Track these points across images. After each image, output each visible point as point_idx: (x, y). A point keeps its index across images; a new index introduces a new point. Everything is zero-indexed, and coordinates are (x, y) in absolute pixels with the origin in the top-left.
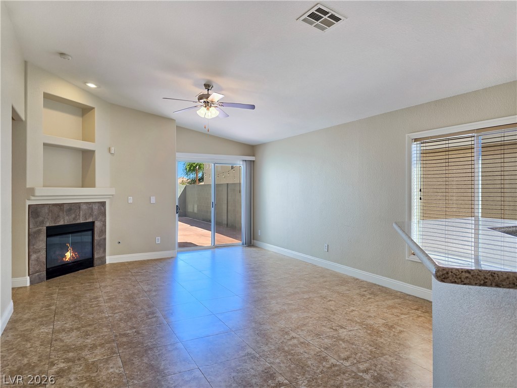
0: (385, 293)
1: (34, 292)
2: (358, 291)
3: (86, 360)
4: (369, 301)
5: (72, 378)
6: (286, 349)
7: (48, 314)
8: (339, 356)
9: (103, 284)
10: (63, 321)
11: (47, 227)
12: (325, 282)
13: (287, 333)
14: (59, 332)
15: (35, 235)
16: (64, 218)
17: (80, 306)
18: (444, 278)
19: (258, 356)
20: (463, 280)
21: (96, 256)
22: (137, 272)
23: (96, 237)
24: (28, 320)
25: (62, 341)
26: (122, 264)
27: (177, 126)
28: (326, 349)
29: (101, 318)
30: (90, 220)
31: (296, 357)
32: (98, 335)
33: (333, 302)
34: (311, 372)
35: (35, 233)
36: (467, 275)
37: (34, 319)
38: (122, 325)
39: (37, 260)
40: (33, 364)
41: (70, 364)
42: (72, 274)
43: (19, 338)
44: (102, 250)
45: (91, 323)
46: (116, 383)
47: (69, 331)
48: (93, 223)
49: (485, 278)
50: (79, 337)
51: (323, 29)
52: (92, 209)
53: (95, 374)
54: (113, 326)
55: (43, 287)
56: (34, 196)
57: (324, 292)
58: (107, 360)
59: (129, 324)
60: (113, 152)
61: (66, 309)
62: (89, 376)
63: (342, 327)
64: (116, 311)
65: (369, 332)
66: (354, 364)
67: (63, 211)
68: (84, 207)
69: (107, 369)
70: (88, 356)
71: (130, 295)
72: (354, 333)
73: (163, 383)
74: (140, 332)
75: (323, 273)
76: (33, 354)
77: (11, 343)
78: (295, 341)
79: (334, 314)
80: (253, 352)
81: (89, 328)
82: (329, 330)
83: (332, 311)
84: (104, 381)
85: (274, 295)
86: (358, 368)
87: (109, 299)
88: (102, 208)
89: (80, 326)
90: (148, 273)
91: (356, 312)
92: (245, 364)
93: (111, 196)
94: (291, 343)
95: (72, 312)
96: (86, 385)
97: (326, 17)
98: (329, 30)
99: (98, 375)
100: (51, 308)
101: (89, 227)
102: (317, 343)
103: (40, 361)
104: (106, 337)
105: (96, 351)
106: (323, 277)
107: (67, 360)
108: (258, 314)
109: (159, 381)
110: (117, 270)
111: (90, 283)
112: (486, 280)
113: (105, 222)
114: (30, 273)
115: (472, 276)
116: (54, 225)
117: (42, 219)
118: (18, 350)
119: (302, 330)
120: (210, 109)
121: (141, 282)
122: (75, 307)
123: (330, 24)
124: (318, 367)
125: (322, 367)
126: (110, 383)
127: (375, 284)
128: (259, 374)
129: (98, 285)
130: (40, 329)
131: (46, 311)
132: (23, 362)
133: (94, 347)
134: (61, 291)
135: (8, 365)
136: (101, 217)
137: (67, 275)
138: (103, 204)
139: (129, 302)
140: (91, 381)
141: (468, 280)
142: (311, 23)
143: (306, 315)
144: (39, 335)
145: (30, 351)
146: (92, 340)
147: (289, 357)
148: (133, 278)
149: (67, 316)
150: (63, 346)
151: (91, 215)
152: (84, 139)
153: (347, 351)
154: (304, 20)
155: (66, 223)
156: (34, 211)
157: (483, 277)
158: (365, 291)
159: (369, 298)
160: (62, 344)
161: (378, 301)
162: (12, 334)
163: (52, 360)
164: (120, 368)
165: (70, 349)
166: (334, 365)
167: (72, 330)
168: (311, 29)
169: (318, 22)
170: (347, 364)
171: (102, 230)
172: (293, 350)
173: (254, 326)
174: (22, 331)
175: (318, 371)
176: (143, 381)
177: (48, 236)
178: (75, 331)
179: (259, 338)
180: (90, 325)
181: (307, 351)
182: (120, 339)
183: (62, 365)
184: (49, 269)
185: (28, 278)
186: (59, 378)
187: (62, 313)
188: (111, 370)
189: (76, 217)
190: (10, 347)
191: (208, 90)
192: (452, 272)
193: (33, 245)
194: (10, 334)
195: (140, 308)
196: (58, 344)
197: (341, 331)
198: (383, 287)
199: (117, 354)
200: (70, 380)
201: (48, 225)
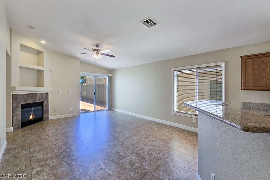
0: (165, 126)
1: (16, 134)
2: (156, 126)
3: (50, 165)
4: (160, 130)
5: (44, 175)
6: (136, 152)
7: (25, 145)
8: (156, 153)
9: (49, 129)
10: (34, 147)
11: (21, 105)
12: (143, 123)
13: (134, 145)
14: (33, 153)
15: (16, 108)
16: (29, 100)
17: (41, 140)
18: (247, 131)
19: (125, 156)
20: (255, 131)
21: (44, 116)
22: (64, 123)
23: (44, 108)
24: (16, 148)
25: (35, 157)
26: (57, 119)
27: (80, 61)
28: (151, 150)
29: (53, 145)
30: (42, 101)
31: (141, 155)
32: (53, 153)
33: (148, 131)
34: (148, 161)
35: (16, 107)
36: (256, 129)
37: (19, 148)
38: (63, 147)
39: (17, 119)
40: (23, 170)
41: (42, 168)
42: (33, 125)
43: (12, 157)
44: (47, 113)
45: (48, 147)
46: (67, 174)
47: (38, 152)
48: (43, 102)
49: (263, 130)
50: (44, 155)
51: (149, 27)
52: (42, 96)
53: (56, 172)
54: (59, 148)
55: (20, 132)
56: (15, 90)
57: (144, 127)
58: (60, 164)
59: (66, 146)
60: (52, 71)
61: (34, 141)
62: (53, 173)
63: (154, 141)
64: (59, 141)
65: (164, 142)
66: (162, 156)
67: (29, 97)
68: (39, 95)
69: (61, 168)
70: (50, 163)
71: (63, 133)
72: (159, 143)
73: (88, 172)
74: (72, 150)
75: (141, 120)
76: (22, 165)
77: (8, 161)
78: (138, 148)
79: (150, 136)
80: (123, 154)
81: (47, 150)
82: (149, 143)
83: (149, 135)
84: (61, 174)
85: (125, 130)
86: (164, 157)
87: (54, 135)
88: (47, 95)
89: (42, 149)
90: (69, 123)
91: (157, 135)
92: (121, 160)
93: (51, 90)
94: (137, 149)
95: (38, 142)
96: (52, 178)
97: (152, 23)
98: (152, 28)
99: (57, 172)
100: (27, 141)
101: (41, 104)
102: (146, 148)
103: (26, 168)
104: (57, 153)
105: (53, 161)
106: (141, 121)
107: (40, 166)
108: (121, 138)
109: (86, 171)
110: (54, 122)
111: (43, 128)
112: (263, 131)
113: (48, 101)
114: (13, 126)
115: (258, 129)
116: (24, 103)
117: (19, 101)
118: (13, 164)
119: (140, 144)
120: (98, 55)
121: (67, 127)
122: (39, 140)
123: (152, 25)
124: (150, 158)
125: (151, 158)
126: (64, 175)
127: (161, 123)
128: (128, 164)
129: (47, 129)
130: (23, 152)
131: (24, 143)
132: (17, 170)
133: (52, 159)
134: (30, 133)
135: (9, 172)
136: (46, 99)
137: (31, 125)
138: (47, 94)
139: (64, 136)
140: (54, 175)
141: (257, 131)
142: (145, 24)
143: (139, 137)
144: (23, 155)
145: (20, 163)
146: (50, 155)
147: (138, 155)
148: (63, 126)
149: (36, 145)
150: (37, 159)
151: (42, 98)
152: (38, 65)
153: (158, 150)
154: (143, 23)
155: (31, 102)
156: (15, 98)
157: (262, 130)
158: (158, 126)
159: (160, 129)
160: (36, 158)
161: (163, 130)
162: (8, 156)
163: (32, 167)
164: (67, 167)
165: (41, 161)
166: (155, 157)
167: (39, 151)
168: (145, 27)
169: (148, 24)
170: (160, 156)
171: (47, 105)
172: (138, 152)
173: (120, 143)
174: (13, 154)
175: (150, 160)
176: (79, 172)
177: (22, 108)
178: (41, 152)
179: (124, 148)
180: (48, 148)
181: (144, 152)
182: (64, 154)
183: (38, 169)
184: (22, 123)
185: (12, 128)
186: (38, 175)
187: (32, 143)
188: (63, 169)
189: (35, 100)
190: (8, 163)
191: (97, 47)
192: (250, 128)
193: (15, 113)
194: (7, 156)
195: (70, 139)
196: (34, 159)
197: (154, 142)
198: (164, 124)
199: (64, 161)
200: (44, 176)
201: (22, 103)
